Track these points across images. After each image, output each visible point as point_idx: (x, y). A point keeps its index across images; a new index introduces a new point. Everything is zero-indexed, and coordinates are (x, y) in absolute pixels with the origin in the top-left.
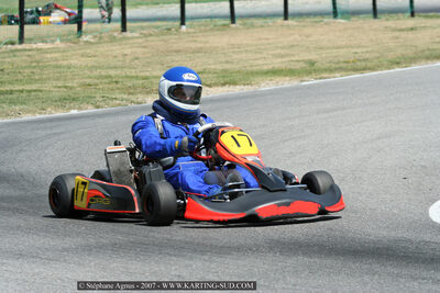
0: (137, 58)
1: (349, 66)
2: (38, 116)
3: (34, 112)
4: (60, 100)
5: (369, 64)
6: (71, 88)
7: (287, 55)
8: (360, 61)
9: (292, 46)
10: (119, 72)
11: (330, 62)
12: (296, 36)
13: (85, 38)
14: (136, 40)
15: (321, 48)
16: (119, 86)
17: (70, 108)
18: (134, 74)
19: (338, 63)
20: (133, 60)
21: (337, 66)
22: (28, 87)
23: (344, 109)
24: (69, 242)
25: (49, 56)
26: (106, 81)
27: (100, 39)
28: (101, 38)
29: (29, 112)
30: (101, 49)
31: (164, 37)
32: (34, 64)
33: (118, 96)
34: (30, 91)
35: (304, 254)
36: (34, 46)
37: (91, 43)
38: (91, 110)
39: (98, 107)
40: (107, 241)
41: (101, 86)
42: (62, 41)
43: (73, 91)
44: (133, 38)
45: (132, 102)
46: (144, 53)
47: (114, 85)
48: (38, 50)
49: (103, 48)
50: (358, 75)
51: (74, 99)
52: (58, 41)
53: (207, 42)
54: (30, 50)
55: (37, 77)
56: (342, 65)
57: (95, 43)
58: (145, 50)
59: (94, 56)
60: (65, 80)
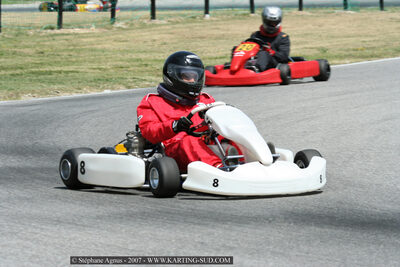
0: (165, 44)
1: (358, 53)
2: (75, 95)
3: (71, 91)
4: (95, 81)
5: (376, 52)
6: (105, 70)
7: (302, 43)
8: (367, 49)
9: (307, 34)
10: (148, 56)
11: (341, 50)
12: (310, 26)
13: (118, 24)
14: (163, 27)
15: (333, 37)
16: (148, 68)
17: (104, 88)
18: (162, 58)
19: (348, 50)
20: (161, 45)
21: (347, 53)
22: (66, 69)
23: (353, 92)
24: (102, 210)
25: (85, 40)
26: (137, 64)
27: (131, 26)
28: (132, 24)
29: (67, 91)
30: (133, 35)
31: (190, 25)
32: (72, 48)
33: (147, 78)
34: (67, 72)
35: (317, 224)
36: (72, 31)
37: (123, 29)
38: (123, 90)
39: (129, 87)
40: (136, 210)
41: (131, 69)
42: (97, 27)
43: (107, 72)
44: (160, 25)
46: (171, 39)
47: (143, 68)
48: (75, 34)
49: (134, 34)
50: (365, 62)
51: (107, 80)
52: (93, 27)
53: (228, 30)
54: (67, 34)
55: (74, 59)
56: (352, 52)
57: (127, 29)
58: (172, 36)
59: (126, 41)
60: (100, 62)
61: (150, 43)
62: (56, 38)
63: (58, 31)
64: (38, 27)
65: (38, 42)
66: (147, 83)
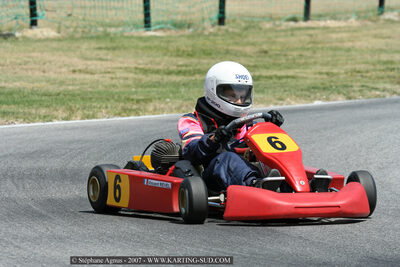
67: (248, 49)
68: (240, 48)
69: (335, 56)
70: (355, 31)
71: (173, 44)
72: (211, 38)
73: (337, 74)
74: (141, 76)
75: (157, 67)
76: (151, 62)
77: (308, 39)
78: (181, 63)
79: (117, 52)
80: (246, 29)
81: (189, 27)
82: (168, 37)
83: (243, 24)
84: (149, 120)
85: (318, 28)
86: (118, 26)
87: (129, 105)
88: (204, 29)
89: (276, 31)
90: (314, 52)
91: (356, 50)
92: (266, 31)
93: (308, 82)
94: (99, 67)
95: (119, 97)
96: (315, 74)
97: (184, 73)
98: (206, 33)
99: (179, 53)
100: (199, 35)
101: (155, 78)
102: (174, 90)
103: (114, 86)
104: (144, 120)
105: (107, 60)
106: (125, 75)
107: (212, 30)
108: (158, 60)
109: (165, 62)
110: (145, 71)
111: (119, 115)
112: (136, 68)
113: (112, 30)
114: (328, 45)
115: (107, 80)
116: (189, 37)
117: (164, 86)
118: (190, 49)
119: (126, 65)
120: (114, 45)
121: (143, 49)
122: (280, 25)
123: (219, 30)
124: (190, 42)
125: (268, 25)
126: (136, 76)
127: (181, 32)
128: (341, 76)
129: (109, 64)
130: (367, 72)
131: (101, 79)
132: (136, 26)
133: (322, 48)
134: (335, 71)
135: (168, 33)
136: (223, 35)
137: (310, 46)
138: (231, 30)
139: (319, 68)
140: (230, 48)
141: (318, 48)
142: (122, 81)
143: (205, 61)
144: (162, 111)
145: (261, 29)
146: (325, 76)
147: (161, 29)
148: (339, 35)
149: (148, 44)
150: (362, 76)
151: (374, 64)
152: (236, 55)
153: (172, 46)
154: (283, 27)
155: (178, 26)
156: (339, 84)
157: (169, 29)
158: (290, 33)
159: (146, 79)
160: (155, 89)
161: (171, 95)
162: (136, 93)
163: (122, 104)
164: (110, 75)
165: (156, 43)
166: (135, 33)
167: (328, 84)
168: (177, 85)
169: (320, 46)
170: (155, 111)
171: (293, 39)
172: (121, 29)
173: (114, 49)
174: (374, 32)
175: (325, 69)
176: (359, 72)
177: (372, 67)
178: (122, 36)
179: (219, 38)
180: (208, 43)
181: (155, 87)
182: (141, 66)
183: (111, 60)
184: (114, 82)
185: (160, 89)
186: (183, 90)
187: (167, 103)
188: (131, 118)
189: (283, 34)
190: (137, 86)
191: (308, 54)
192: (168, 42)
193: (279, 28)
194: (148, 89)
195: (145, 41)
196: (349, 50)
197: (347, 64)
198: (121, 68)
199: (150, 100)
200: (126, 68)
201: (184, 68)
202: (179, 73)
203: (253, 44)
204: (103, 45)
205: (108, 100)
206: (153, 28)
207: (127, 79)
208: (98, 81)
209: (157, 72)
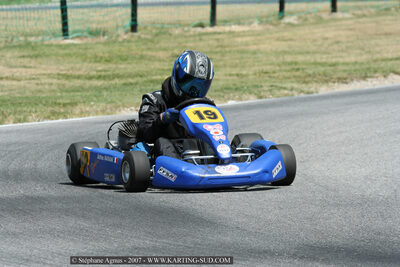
0: (337, 42)
4: (222, 90)
10: (308, 58)
13: (287, 20)
17: (229, 99)
18: (324, 60)
20: (332, 44)
25: (239, 40)
26: (288, 68)
27: (305, 21)
33: (289, 85)
36: (227, 29)
37: (293, 25)
38: (253, 100)
39: (261, 97)
42: (260, 23)
43: (244, 79)
45: (302, 91)
48: (230, 32)
51: (236, 89)
52: (256, 24)
54: (220, 33)
57: (298, 25)
58: (349, 33)
59: (291, 40)
60: (243, 67)
61: (319, 43)
62: (204, 37)
63: (209, 29)
64: (188, 25)
65: (180, 44)
66: (286, 92)
67: (161, 54)
68: (154, 54)
69: (242, 58)
70: (259, 35)
71: (91, 51)
72: (125, 44)
73: (247, 75)
74: (63, 81)
75: (77, 73)
76: (72, 68)
77: (216, 44)
78: (100, 68)
79: (39, 60)
80: (157, 35)
81: (104, 35)
82: (86, 44)
83: (154, 31)
84: (78, 123)
85: (224, 33)
86: (38, 35)
87: (56, 109)
88: (118, 36)
89: (185, 37)
90: (223, 55)
91: (261, 53)
92: (176, 37)
93: (221, 83)
94: (24, 74)
95: (47, 102)
96: (226, 75)
97: (104, 78)
98: (120, 40)
99: (97, 59)
100: (115, 42)
101: (77, 83)
102: (97, 93)
103: (40, 91)
104: (73, 123)
105: (30, 67)
106: (50, 81)
107: (125, 37)
108: (78, 66)
109: (85, 68)
110: (67, 77)
111: (48, 118)
112: (59, 74)
113: (32, 39)
114: (235, 49)
115: (32, 85)
116: (106, 44)
117: (87, 90)
118: (107, 55)
119: (49, 72)
120: (36, 53)
121: (63, 56)
122: (188, 31)
123: (132, 36)
124: (106, 49)
125: (177, 32)
126: (59, 82)
127: (97, 40)
128: (251, 77)
129: (32, 71)
130: (274, 72)
131: (28, 85)
132: (54, 35)
133: (230, 52)
134: (244, 72)
135: (85, 41)
136: (136, 41)
137: (218, 49)
138: (143, 36)
139: (228, 70)
140: (144, 53)
141: (226, 52)
142: (47, 87)
143: (122, 66)
144: (88, 113)
145: (170, 35)
146: (235, 78)
147: (78, 37)
148: (245, 39)
149: (67, 51)
150: (270, 77)
151: (279, 65)
152: (150, 60)
153: (90, 53)
154: (192, 33)
155: (94, 33)
156: (249, 84)
157: (86, 37)
158: (197, 38)
159: (68, 84)
160: (79, 94)
161: (95, 99)
162: (61, 97)
163: (50, 109)
164: (36, 81)
165: (75, 50)
166: (54, 41)
167: (239, 85)
168: (99, 89)
169: (227, 49)
170: (82, 114)
171: (201, 44)
172: (40, 38)
173: (37, 56)
174: (277, 35)
175: (234, 71)
176: (266, 73)
177: (278, 68)
178: (42, 45)
179: (133, 44)
180: (123, 49)
181: (78, 91)
182: (64, 72)
183: (35, 67)
184: (40, 87)
185: (84, 94)
186: (105, 93)
187: (92, 106)
188: (60, 120)
189: (192, 39)
190: (62, 91)
191: (218, 57)
192: (86, 49)
193: (187, 34)
194: (72, 94)
195: (64, 49)
196: (254, 53)
197: (254, 65)
198: (44, 74)
199: (76, 104)
200: (49, 75)
201: (103, 73)
202: (99, 77)
203: (165, 49)
204: (26, 53)
205: (36, 104)
206: (70, 37)
207: (51, 84)
208: (24, 87)
209: (79, 77)
